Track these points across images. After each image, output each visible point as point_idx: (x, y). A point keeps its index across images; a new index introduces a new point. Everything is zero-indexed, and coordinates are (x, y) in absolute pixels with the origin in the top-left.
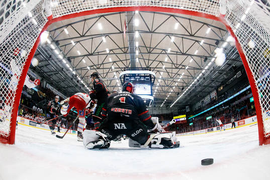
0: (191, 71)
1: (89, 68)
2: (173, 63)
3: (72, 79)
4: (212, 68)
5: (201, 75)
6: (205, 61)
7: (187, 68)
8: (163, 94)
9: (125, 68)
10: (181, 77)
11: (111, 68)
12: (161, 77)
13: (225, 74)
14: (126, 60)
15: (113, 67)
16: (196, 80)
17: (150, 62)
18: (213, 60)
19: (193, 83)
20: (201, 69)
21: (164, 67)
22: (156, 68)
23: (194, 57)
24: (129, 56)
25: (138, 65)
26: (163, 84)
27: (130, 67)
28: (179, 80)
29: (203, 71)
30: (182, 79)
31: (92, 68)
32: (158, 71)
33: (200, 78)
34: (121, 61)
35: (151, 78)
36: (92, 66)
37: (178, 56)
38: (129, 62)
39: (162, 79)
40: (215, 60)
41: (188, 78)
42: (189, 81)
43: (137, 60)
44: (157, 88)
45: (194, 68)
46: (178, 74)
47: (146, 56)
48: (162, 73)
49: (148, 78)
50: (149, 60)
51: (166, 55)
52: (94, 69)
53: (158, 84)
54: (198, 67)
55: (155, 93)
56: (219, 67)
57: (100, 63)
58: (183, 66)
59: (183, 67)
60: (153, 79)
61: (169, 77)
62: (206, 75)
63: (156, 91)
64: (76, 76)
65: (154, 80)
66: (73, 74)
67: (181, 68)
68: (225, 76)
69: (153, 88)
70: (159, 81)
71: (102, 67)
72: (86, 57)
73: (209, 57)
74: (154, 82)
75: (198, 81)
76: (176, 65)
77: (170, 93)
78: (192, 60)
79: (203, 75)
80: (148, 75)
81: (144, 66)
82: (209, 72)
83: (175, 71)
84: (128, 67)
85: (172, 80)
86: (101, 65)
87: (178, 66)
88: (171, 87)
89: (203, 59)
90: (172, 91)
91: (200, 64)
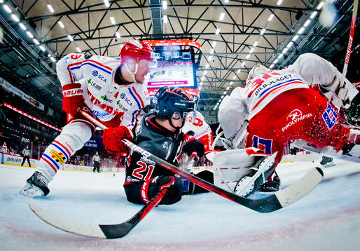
0: (272, 39)
1: (70, 38)
2: (235, 24)
3: (38, 61)
4: (312, 32)
5: (290, 45)
6: (298, 17)
7: (263, 32)
8: (218, 84)
9: (141, 36)
10: (252, 50)
11: (114, 37)
12: (212, 52)
13: (337, 43)
14: (144, 20)
15: (118, 35)
16: (281, 56)
17: (191, 22)
18: (314, 14)
19: (276, 62)
20: (292, 34)
21: (218, 31)
22: (202, 33)
23: (277, 12)
24: (148, 12)
25: (166, 30)
26: (217, 64)
27: (151, 33)
28: (248, 57)
29: (295, 38)
30: (255, 54)
31: (77, 37)
32: (207, 40)
33: (290, 51)
34: (134, 22)
35: (193, 54)
36: (78, 34)
37: (245, 9)
38: (148, 23)
39: (215, 54)
40: (318, 16)
41: (266, 53)
42: (268, 56)
43: (165, 19)
44: (205, 72)
45: (277, 33)
46: (247, 45)
47: (182, 11)
48: (214, 44)
49: (189, 53)
50: (188, 19)
51: (222, 8)
52: (82, 39)
53: (207, 66)
54: (284, 30)
55: (201, 84)
56: (326, 30)
57: (93, 27)
58: (257, 28)
59: (256, 31)
60: (196, 57)
61: (229, 51)
62: (301, 45)
63: (203, 79)
64: (46, 54)
65: (199, 58)
66: (41, 51)
67: (252, 33)
68: (338, 46)
69: (198, 73)
70: (210, 58)
71: (96, 35)
72: (65, 17)
73: (305, 9)
74: (198, 63)
75: (285, 57)
76: (241, 28)
77: (231, 83)
78: (272, 16)
79: (296, 44)
80: (187, 48)
81: (179, 31)
82: (306, 40)
83: (240, 38)
84: (146, 35)
85: (234, 56)
86: (95, 31)
87: (245, 28)
88: (233, 70)
89: (294, 15)
90: (235, 78)
91: (288, 24)
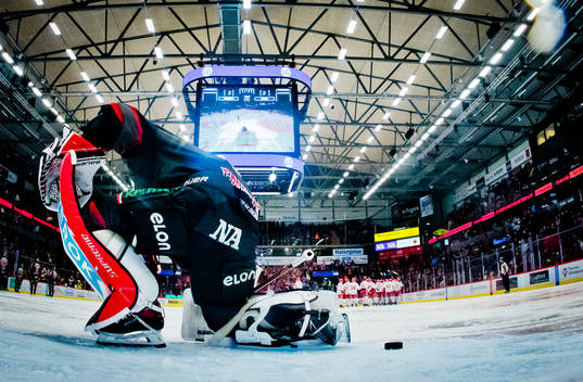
0: (442, 72)
1: (71, 54)
2: (374, 41)
3: (10, 92)
4: (516, 62)
5: (475, 83)
6: (491, 34)
7: (426, 57)
8: (339, 151)
9: (201, 56)
10: (404, 91)
11: (152, 55)
12: (330, 91)
13: (560, 84)
14: (207, 27)
15: (159, 52)
16: (456, 104)
17: (294, 35)
18: (520, 30)
19: (447, 113)
20: (478, 64)
21: (342, 54)
22: (313, 56)
23: (453, 22)
24: (216, 13)
25: (248, 47)
26: (339, 114)
27: (220, 51)
28: (396, 103)
29: (485, 72)
30: (410, 98)
31: (84, 53)
32: (321, 68)
33: (474, 96)
34: (189, 30)
35: (295, 93)
36: (84, 47)
37: (394, 14)
38: (215, 33)
39: (337, 96)
40: (526, 33)
41: (429, 96)
42: (433, 104)
43: (247, 27)
44: (316, 128)
45: (453, 61)
46: (396, 82)
47: (279, 15)
48: (335, 76)
49: (287, 91)
50: (289, 28)
51: (352, 11)
52: (91, 57)
53: (320, 116)
54: (465, 56)
55: (308, 149)
56: (543, 57)
57: (114, 35)
58: (412, 51)
59: (413, 56)
60: (301, 99)
61: (361, 91)
62: (494, 85)
63: (312, 139)
64: (25, 80)
65: (307, 102)
66: (16, 76)
67: (405, 60)
68: (562, 90)
69: (303, 129)
70: (326, 103)
71: (118, 51)
72: (62, 16)
73: (505, 20)
74: (305, 109)
75: (465, 106)
76: (386, 49)
77: (364, 149)
78: (444, 29)
79: (485, 83)
80: (285, 82)
81: (272, 50)
82: (504, 76)
83: (383, 69)
84: (211, 54)
85: (371, 100)
86: (116, 42)
87: (393, 50)
88: (368, 126)
89: (484, 29)
90: (370, 140)
91: (472, 45)
